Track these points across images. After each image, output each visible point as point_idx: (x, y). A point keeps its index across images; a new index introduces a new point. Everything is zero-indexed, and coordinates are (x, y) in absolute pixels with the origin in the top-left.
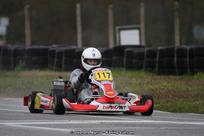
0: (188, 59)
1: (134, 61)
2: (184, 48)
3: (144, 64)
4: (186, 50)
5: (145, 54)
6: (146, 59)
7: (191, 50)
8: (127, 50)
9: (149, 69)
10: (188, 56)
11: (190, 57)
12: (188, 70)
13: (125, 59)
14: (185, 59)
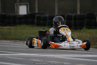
0: (73, 21)
1: (41, 21)
2: (70, 15)
3: (47, 23)
4: (72, 16)
5: (48, 18)
6: (48, 21)
7: (75, 16)
8: (37, 15)
9: (50, 26)
10: (73, 19)
11: (74, 20)
12: (73, 27)
13: (36, 20)
14: (71, 21)
